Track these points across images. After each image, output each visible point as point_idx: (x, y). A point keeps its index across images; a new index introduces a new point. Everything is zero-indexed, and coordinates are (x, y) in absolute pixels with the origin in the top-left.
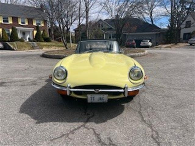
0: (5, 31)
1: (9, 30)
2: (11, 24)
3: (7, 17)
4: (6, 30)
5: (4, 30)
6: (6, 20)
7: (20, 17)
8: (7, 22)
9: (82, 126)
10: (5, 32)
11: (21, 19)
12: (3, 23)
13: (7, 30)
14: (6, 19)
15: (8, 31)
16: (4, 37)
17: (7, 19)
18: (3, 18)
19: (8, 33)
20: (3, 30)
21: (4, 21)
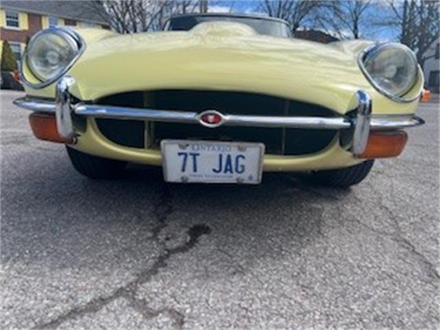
0: (12, 47)
1: (19, 45)
2: (24, 31)
3: (17, 14)
4: (13, 45)
5: (9, 45)
6: (13, 21)
7: (46, 16)
8: (17, 24)
9: (119, 293)
10: (10, 50)
11: (50, 20)
12: (6, 27)
13: (16, 45)
14: (14, 18)
15: (17, 47)
16: (7, 60)
17: (17, 18)
18: (7, 17)
19: (17, 51)
20: (6, 45)
21: (8, 23)
